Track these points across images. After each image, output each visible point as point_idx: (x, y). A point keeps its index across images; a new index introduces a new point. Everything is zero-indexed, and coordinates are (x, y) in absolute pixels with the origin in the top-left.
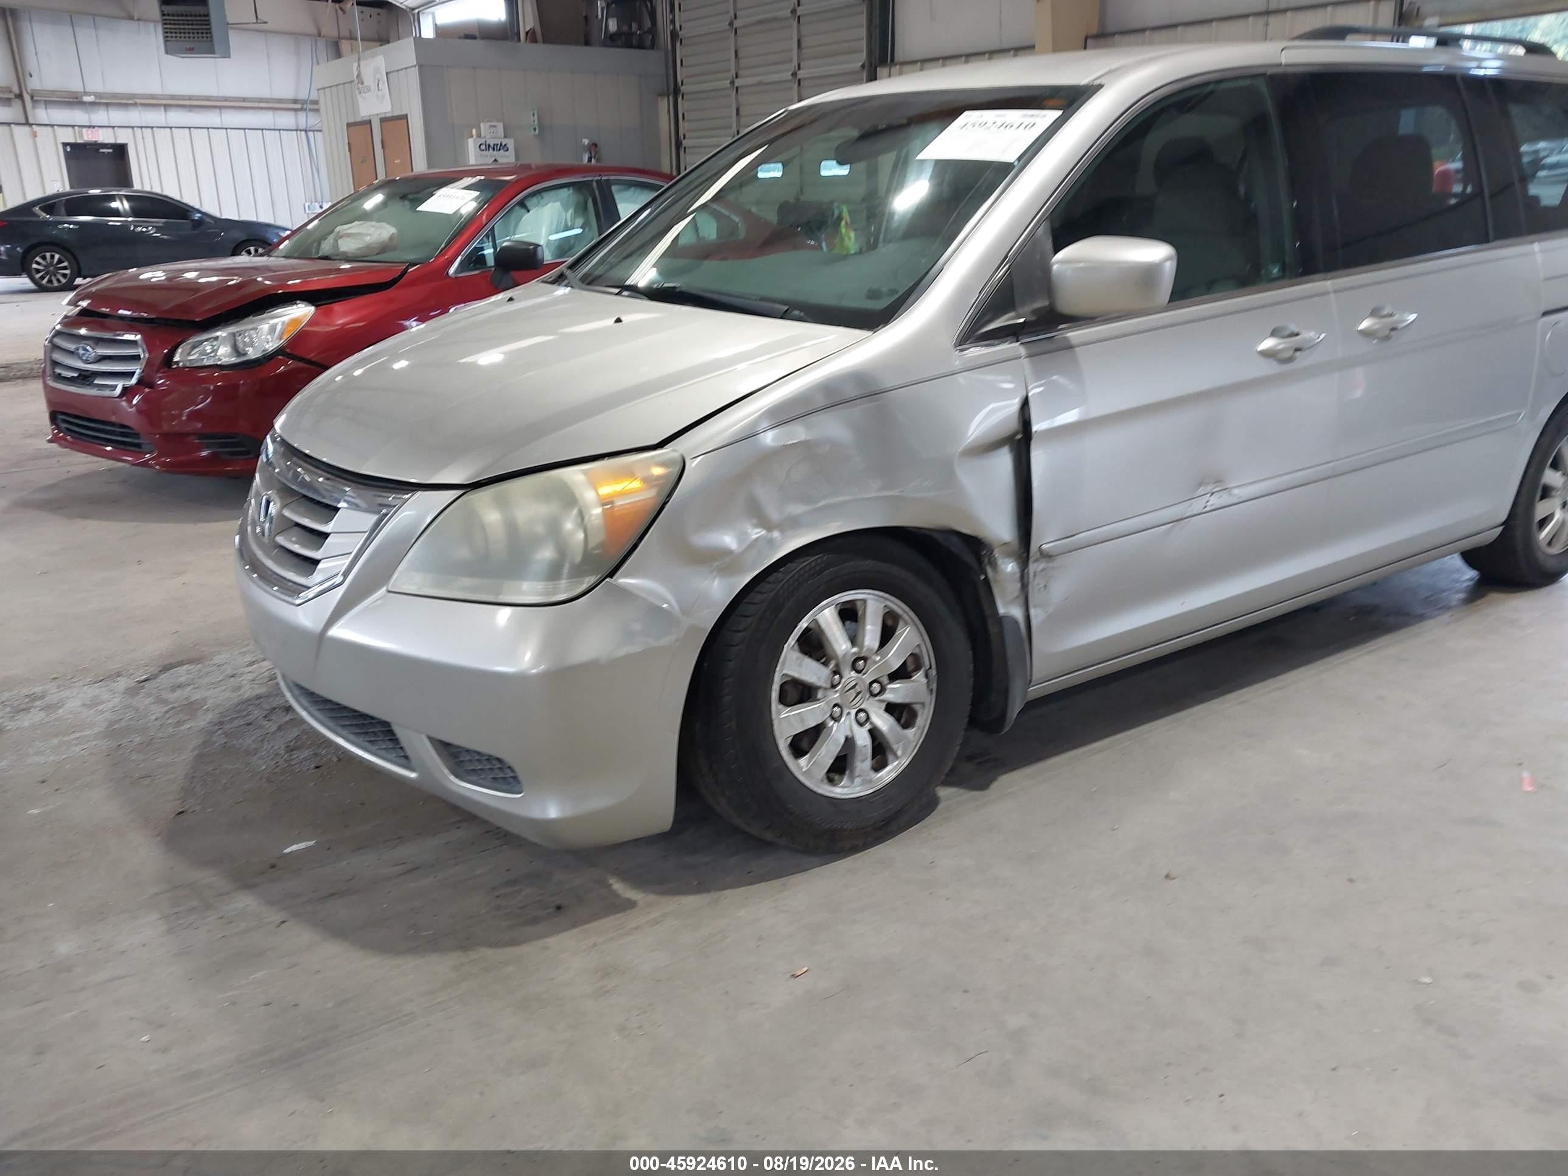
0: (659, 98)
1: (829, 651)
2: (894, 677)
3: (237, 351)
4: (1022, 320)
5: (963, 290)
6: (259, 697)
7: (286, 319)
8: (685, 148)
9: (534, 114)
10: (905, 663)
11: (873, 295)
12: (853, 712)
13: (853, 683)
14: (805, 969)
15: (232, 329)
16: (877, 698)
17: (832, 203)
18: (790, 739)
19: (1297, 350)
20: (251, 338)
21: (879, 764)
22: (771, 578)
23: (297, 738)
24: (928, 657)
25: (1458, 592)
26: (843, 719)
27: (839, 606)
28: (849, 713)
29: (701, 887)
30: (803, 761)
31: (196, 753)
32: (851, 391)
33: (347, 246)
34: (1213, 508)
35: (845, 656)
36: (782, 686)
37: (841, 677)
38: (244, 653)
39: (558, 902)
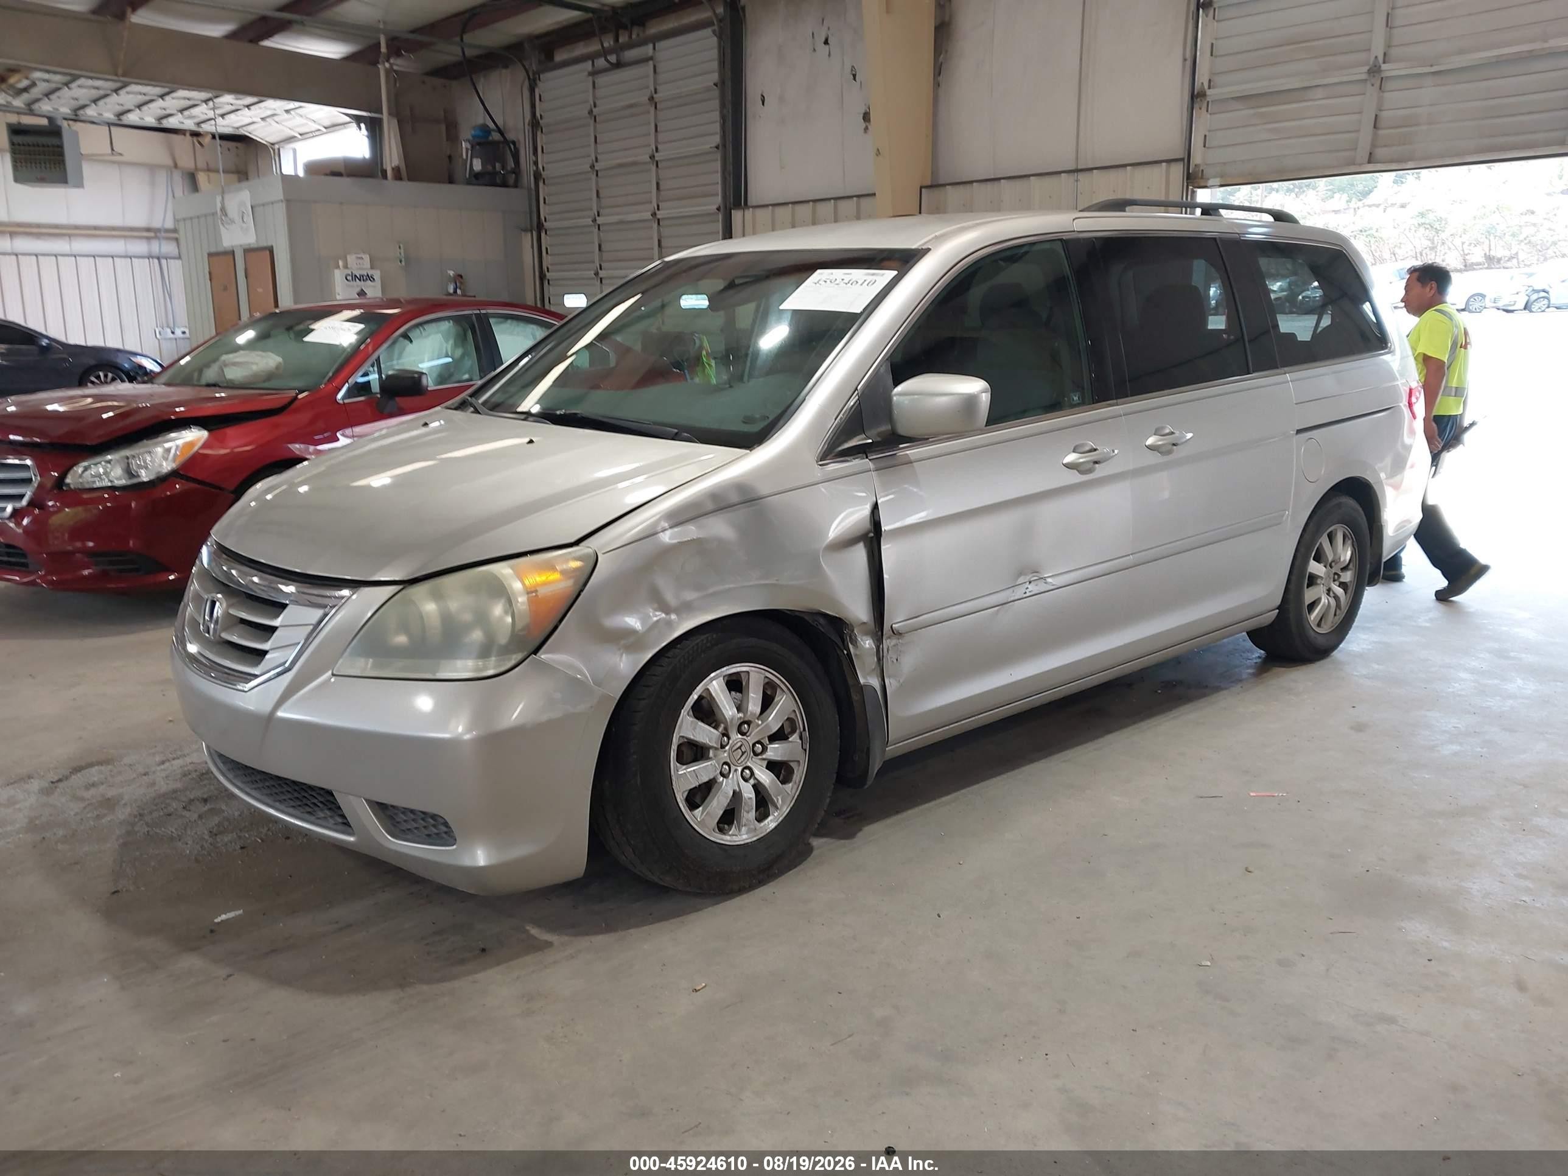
0: (523, 233)
1: (719, 716)
2: (773, 738)
3: (129, 473)
4: (870, 441)
5: (821, 415)
6: (175, 791)
7: (180, 442)
8: (549, 280)
9: (400, 247)
10: (783, 725)
11: (748, 420)
12: (740, 769)
13: (739, 744)
14: (704, 984)
15: (127, 452)
16: (760, 757)
17: (692, 334)
18: (686, 793)
19: (1096, 462)
20: (145, 462)
21: (762, 815)
22: (670, 654)
23: (218, 825)
24: (801, 721)
25: (1248, 668)
26: (731, 776)
27: (726, 678)
28: (736, 770)
29: (609, 928)
30: (698, 812)
31: (121, 841)
32: (734, 498)
33: (233, 374)
34: (1031, 594)
35: (732, 720)
36: (679, 746)
37: (729, 738)
38: (154, 754)
39: (482, 946)
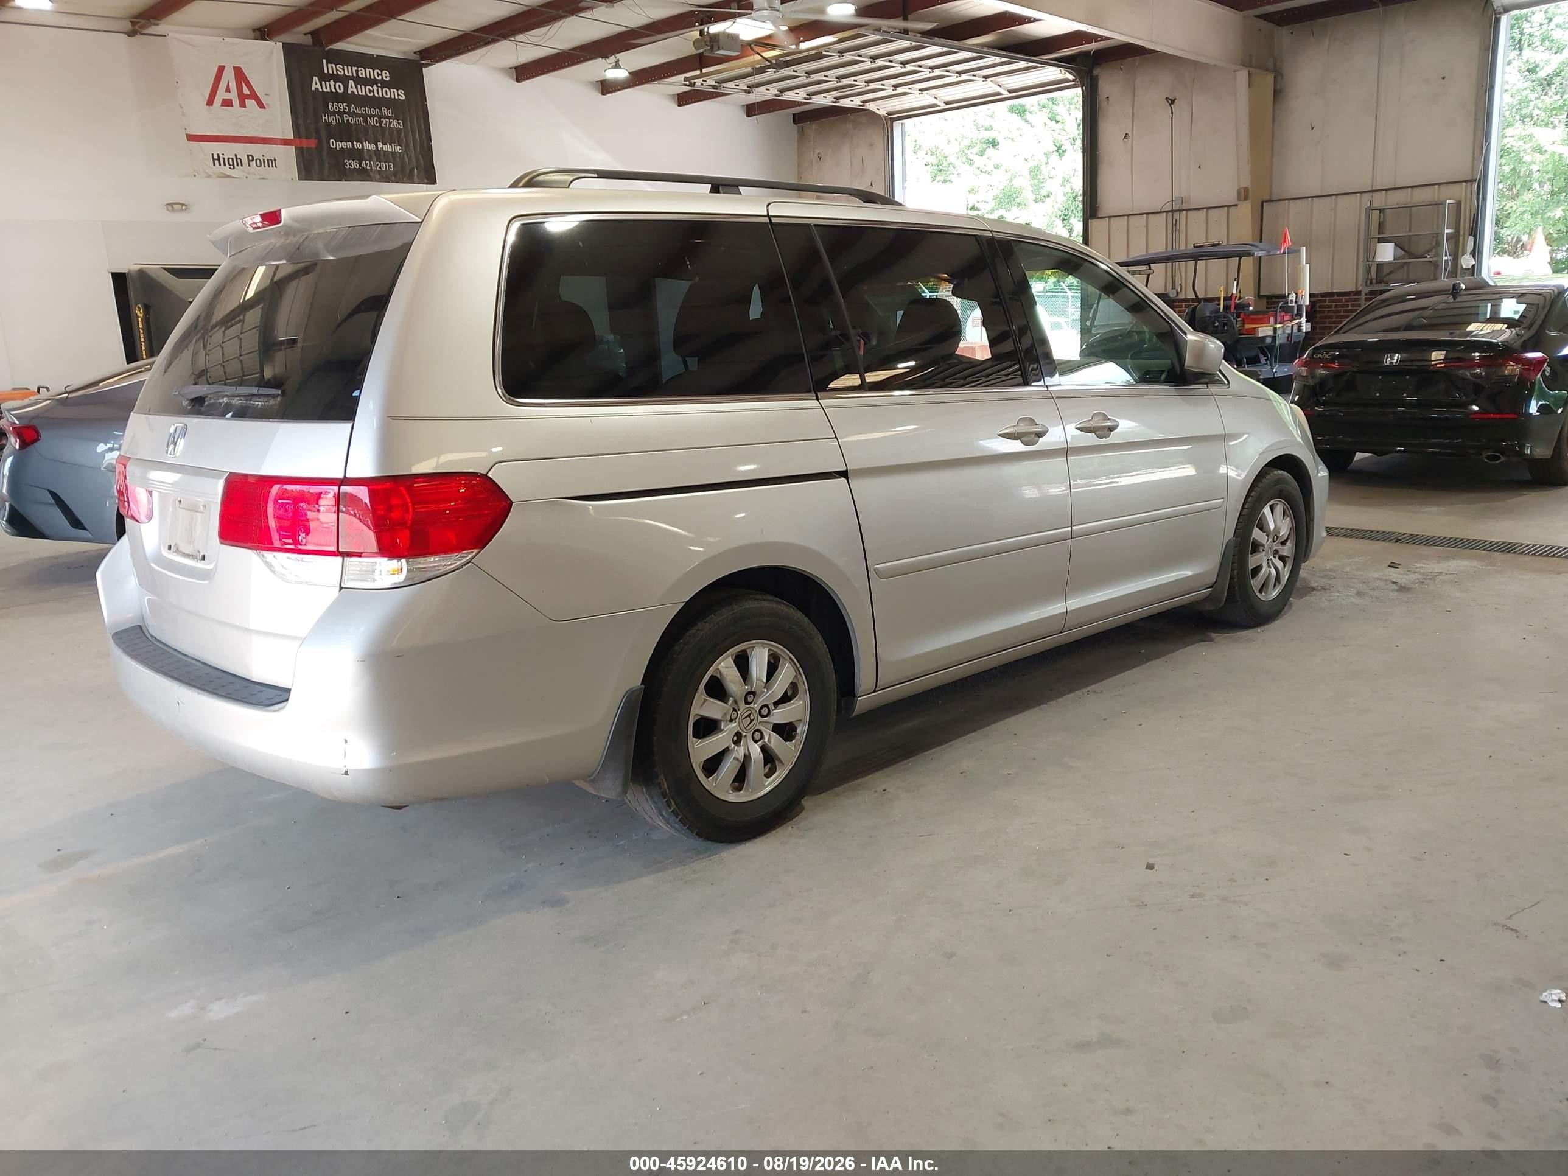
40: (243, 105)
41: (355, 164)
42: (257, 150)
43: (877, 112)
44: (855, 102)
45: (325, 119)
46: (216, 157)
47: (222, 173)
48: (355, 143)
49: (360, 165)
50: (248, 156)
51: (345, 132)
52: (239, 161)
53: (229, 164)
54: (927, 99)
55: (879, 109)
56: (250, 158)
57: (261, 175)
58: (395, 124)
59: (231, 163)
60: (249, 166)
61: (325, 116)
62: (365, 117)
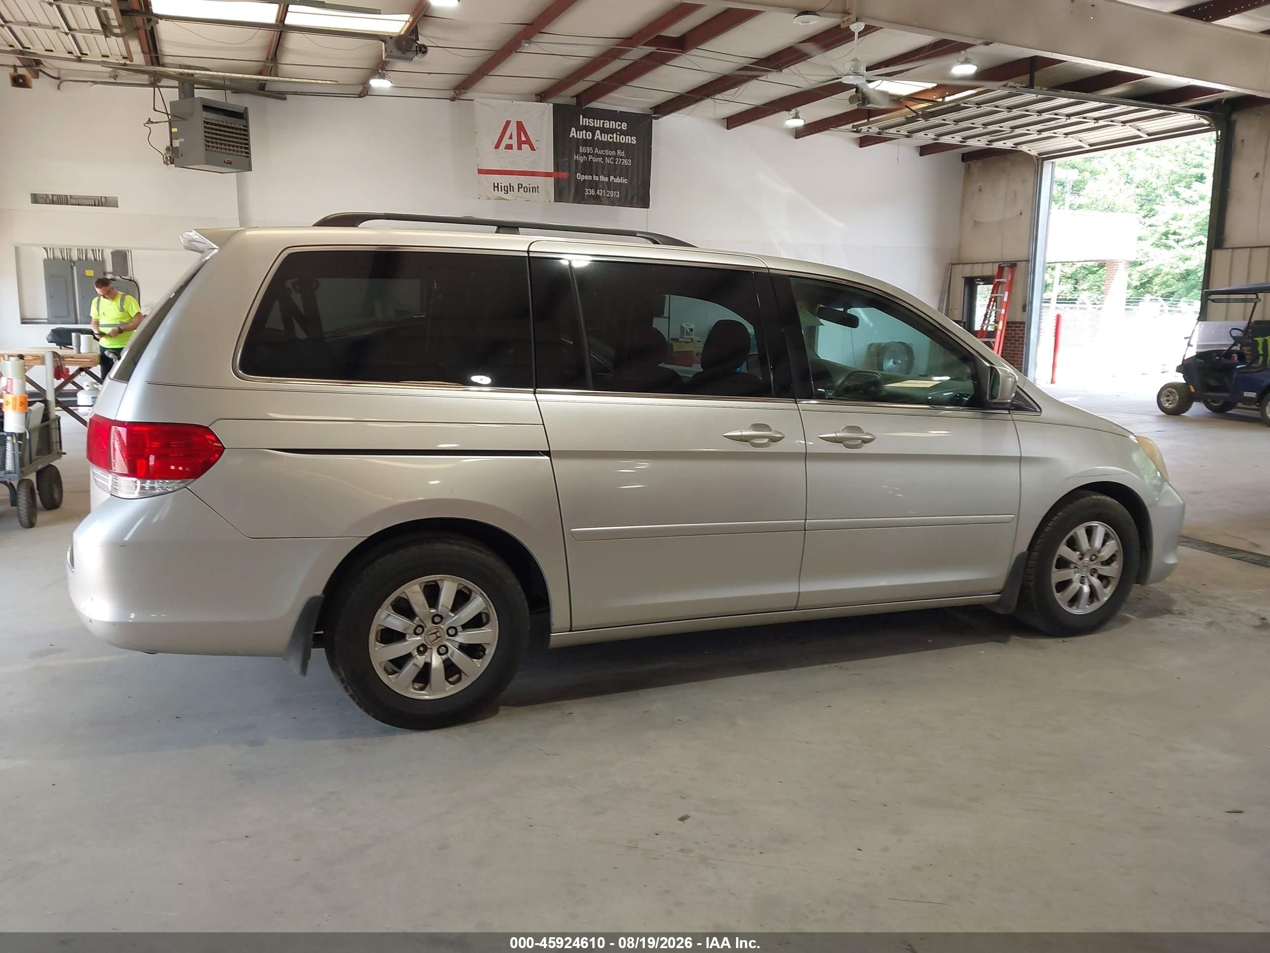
40: (520, 148)
41: (592, 192)
42: (525, 180)
43: (1029, 152)
44: (1009, 144)
45: (576, 158)
46: (496, 185)
47: (499, 197)
48: (594, 176)
49: (596, 193)
50: (519, 184)
51: (588, 168)
52: (512, 188)
53: (505, 190)
54: (1072, 142)
55: (1030, 151)
56: (520, 186)
57: (526, 198)
58: (625, 162)
59: (506, 189)
60: (519, 191)
61: (576, 156)
62: (603, 157)
